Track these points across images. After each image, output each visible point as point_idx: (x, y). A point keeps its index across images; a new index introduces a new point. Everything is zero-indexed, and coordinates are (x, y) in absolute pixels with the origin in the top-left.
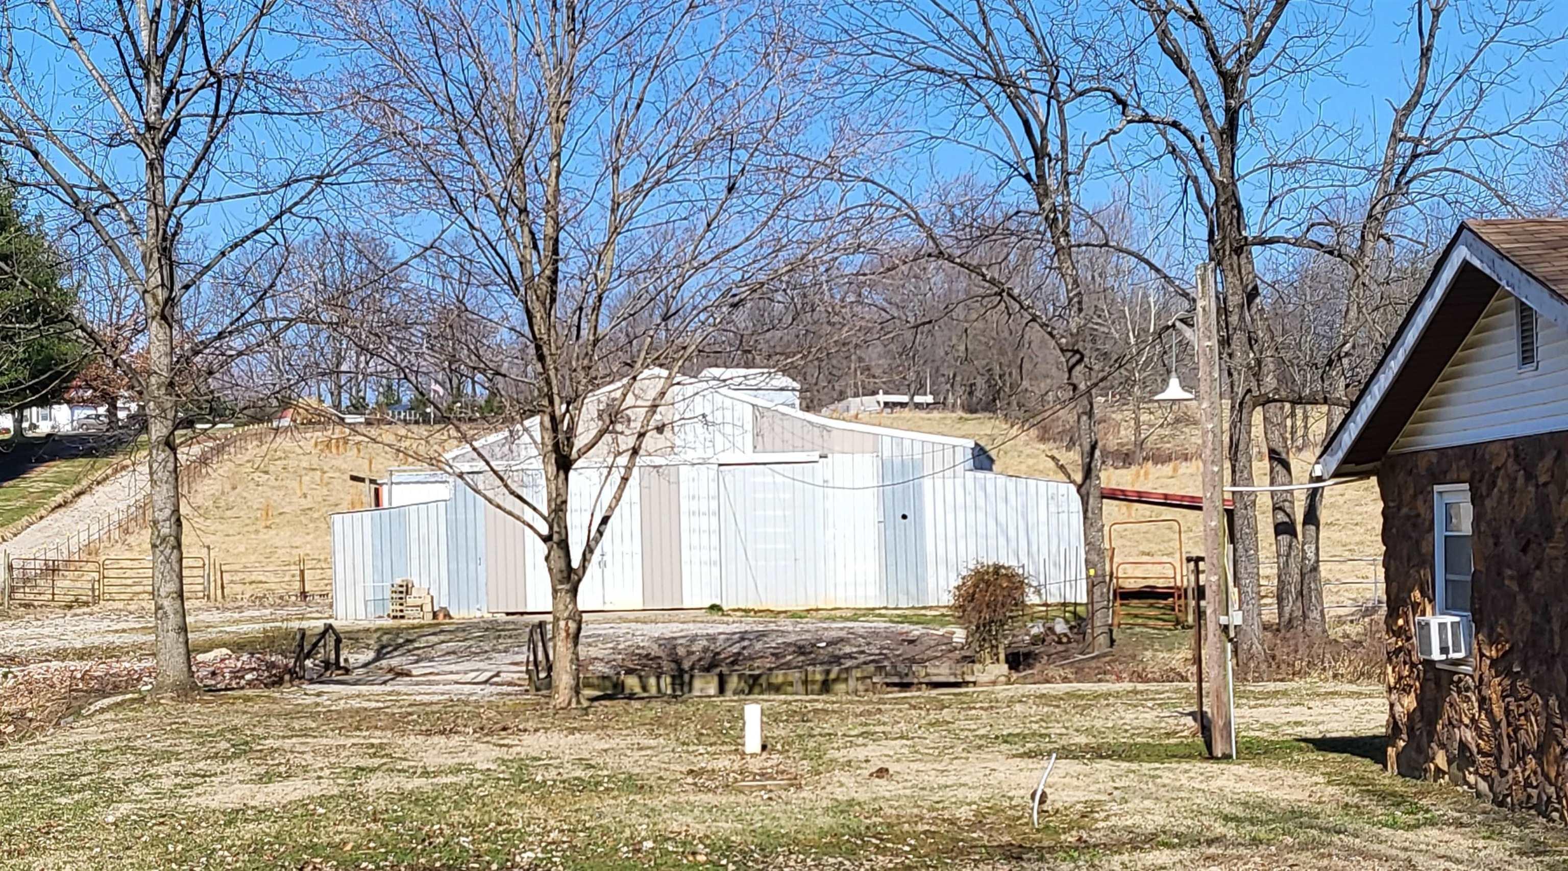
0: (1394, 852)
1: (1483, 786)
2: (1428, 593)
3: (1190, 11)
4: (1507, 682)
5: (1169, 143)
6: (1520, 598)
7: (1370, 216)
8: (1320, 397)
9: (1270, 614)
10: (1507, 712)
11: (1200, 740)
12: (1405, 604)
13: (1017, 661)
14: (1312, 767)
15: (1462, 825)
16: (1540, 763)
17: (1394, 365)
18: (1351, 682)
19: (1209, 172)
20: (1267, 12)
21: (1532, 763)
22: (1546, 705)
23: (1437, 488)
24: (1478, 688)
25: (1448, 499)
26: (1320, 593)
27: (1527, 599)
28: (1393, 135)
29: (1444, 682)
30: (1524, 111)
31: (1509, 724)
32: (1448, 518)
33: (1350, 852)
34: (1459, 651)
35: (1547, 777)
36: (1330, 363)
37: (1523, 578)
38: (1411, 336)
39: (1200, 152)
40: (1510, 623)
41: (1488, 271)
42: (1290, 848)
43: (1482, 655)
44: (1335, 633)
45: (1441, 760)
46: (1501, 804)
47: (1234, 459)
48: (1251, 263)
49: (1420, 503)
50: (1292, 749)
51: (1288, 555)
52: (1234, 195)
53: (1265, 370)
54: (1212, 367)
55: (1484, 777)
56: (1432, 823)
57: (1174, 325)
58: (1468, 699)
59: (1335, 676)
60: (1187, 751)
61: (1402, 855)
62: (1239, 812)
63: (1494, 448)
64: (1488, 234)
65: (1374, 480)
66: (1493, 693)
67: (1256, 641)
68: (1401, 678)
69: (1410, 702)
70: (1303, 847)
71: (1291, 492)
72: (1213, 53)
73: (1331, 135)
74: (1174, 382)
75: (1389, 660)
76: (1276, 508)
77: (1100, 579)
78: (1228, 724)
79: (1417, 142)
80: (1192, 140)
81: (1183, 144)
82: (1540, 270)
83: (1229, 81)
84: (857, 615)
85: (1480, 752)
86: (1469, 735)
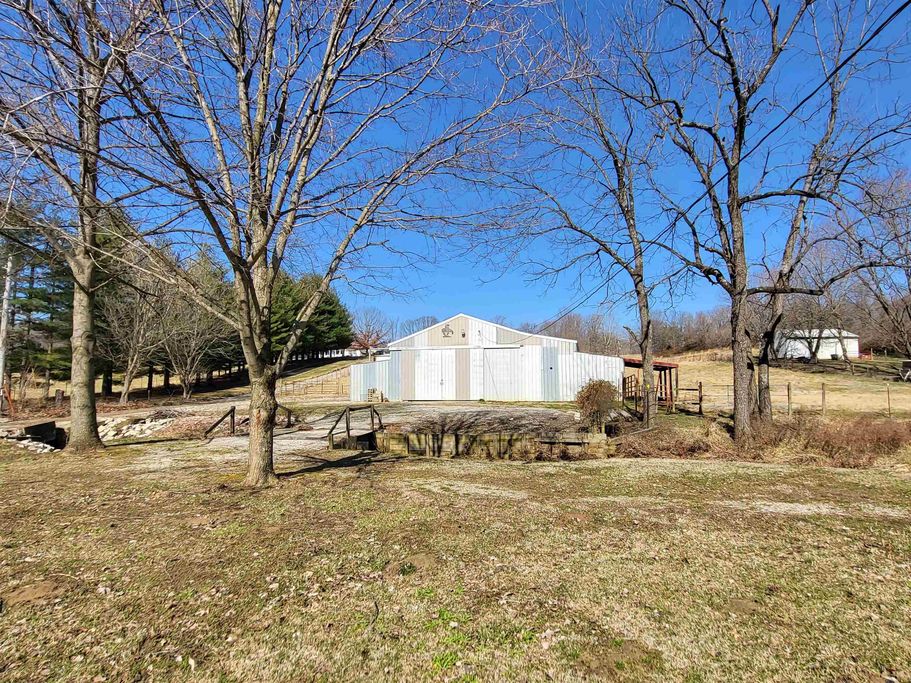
13: (611, 431)
26: (770, 400)
51: (751, 379)
77: (652, 390)
84: (533, 404)
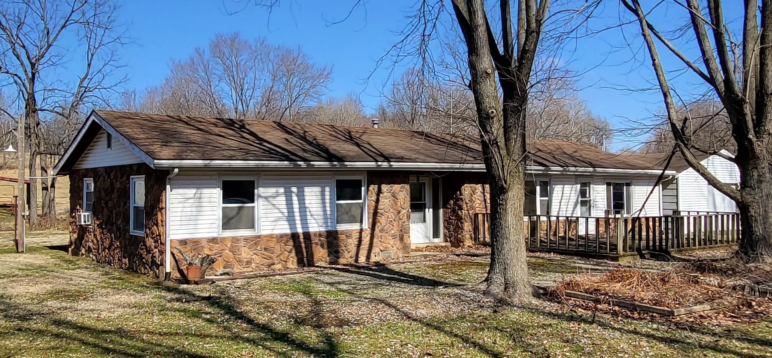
0: (67, 276)
1: (94, 258)
2: (81, 206)
3: (22, 44)
4: (101, 230)
5: (15, 80)
6: (105, 208)
7: (72, 106)
8: (56, 153)
9: (40, 212)
10: (101, 238)
11: (15, 247)
12: (75, 210)
14: (47, 254)
15: (87, 268)
16: (109, 251)
17: (74, 146)
18: (62, 230)
19: (26, 89)
20: (45, 48)
21: (107, 251)
22: (111, 236)
23: (85, 179)
24: (94, 232)
25: (88, 182)
26: (54, 207)
27: (107, 209)
28: (79, 85)
29: (85, 230)
30: (115, 83)
31: (101, 241)
32: (88, 187)
33: (55, 277)
34: (88, 221)
35: (110, 254)
36: (59, 144)
37: (106, 203)
38: (79, 138)
39: (23, 84)
40: (102, 215)
41: (99, 123)
42: (37, 277)
43: (95, 223)
44: (58, 217)
45: (83, 251)
46: (99, 262)
47: (31, 169)
48: (38, 116)
49: (80, 183)
50: (42, 249)
51: (46, 196)
52: (34, 96)
53: (41, 145)
54: (22, 143)
55: (95, 255)
56: (79, 268)
57: (11, 131)
58: (91, 235)
59: (58, 229)
60: (10, 251)
61: (70, 277)
62: (24, 267)
63: (100, 169)
64: (100, 113)
65: (68, 176)
66: (97, 233)
67: (35, 219)
68: (73, 229)
69: (75, 236)
70: (41, 276)
71: (47, 179)
72: (29, 58)
73: (62, 83)
74: (11, 147)
75: (70, 225)
76: (43, 183)
78: (23, 243)
79: (86, 88)
80: (21, 80)
81: (19, 81)
82: (113, 124)
83: (33, 65)
85: (94, 249)
86: (91, 244)
